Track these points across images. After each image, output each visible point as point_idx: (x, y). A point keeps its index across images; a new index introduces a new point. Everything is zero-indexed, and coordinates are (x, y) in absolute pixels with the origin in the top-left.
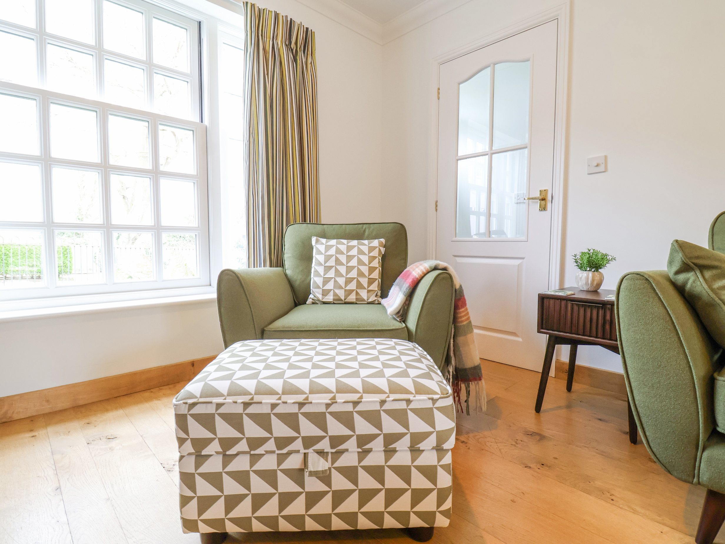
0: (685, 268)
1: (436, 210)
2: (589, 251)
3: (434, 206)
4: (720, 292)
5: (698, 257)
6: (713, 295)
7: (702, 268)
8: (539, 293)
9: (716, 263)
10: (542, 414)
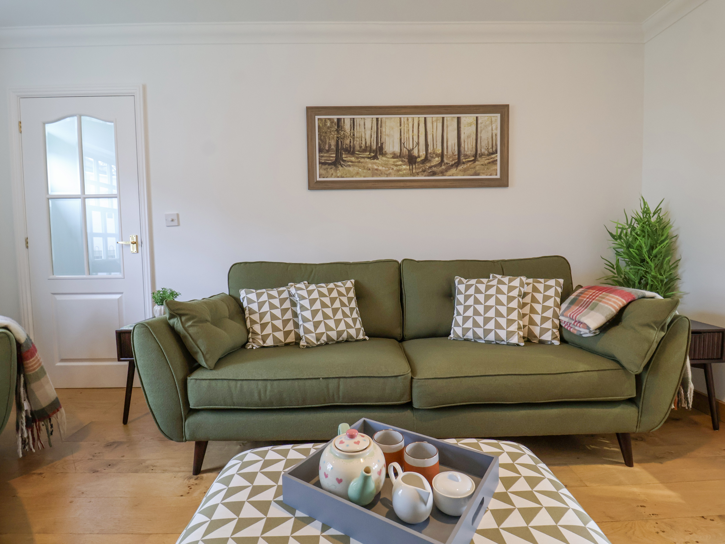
0: (172, 316)
1: (27, 247)
2: (163, 289)
3: (24, 243)
4: (188, 328)
5: (178, 309)
6: (184, 332)
7: (181, 315)
8: (117, 330)
9: (187, 312)
10: (129, 425)
